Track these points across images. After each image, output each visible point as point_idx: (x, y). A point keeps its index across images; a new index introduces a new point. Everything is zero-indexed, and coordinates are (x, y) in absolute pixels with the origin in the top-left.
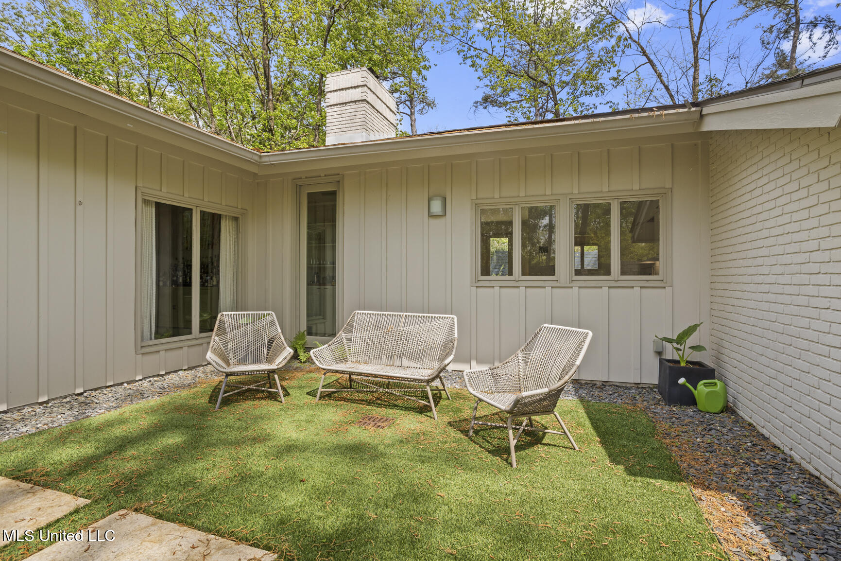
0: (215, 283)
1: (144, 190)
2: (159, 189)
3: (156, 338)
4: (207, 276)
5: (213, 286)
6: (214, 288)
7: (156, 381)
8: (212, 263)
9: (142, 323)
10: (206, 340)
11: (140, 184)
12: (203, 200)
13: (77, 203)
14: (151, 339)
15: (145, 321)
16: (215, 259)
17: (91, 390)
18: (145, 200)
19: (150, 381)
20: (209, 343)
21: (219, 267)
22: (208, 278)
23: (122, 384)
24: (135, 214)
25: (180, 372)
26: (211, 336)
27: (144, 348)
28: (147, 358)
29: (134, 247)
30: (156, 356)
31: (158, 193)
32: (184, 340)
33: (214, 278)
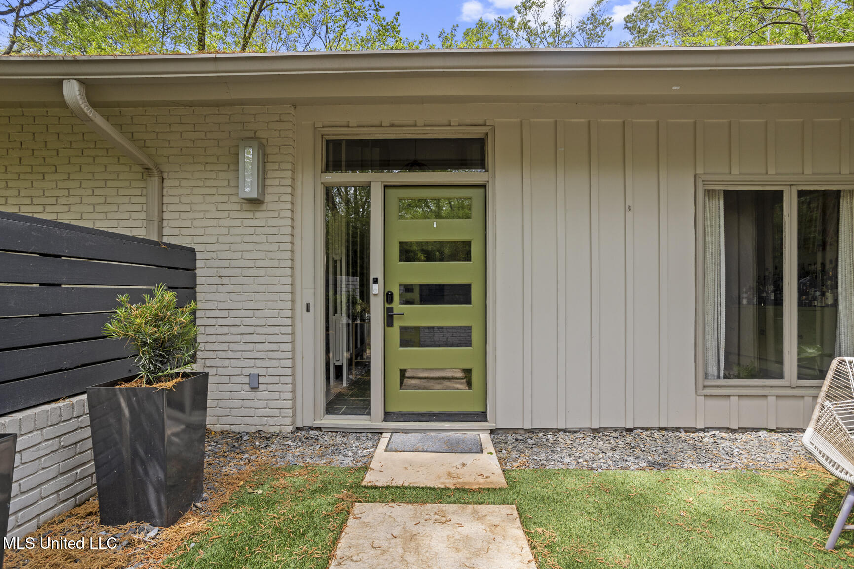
0: (830, 301)
1: (705, 177)
2: (728, 171)
3: (725, 377)
4: (816, 291)
5: (827, 305)
6: (827, 309)
7: (721, 438)
8: (823, 270)
9: (705, 354)
10: (812, 392)
11: (700, 171)
12: (803, 173)
13: (627, 208)
14: (719, 377)
15: (710, 352)
16: (828, 266)
17: (642, 428)
18: (709, 191)
19: (714, 436)
20: (816, 397)
21: (837, 277)
22: (818, 294)
23: (678, 430)
24: (694, 211)
25: (761, 433)
26: (821, 387)
27: (707, 388)
28: (711, 403)
29: (694, 254)
30: (723, 403)
31: (727, 178)
32: (770, 386)
33: (829, 295)
